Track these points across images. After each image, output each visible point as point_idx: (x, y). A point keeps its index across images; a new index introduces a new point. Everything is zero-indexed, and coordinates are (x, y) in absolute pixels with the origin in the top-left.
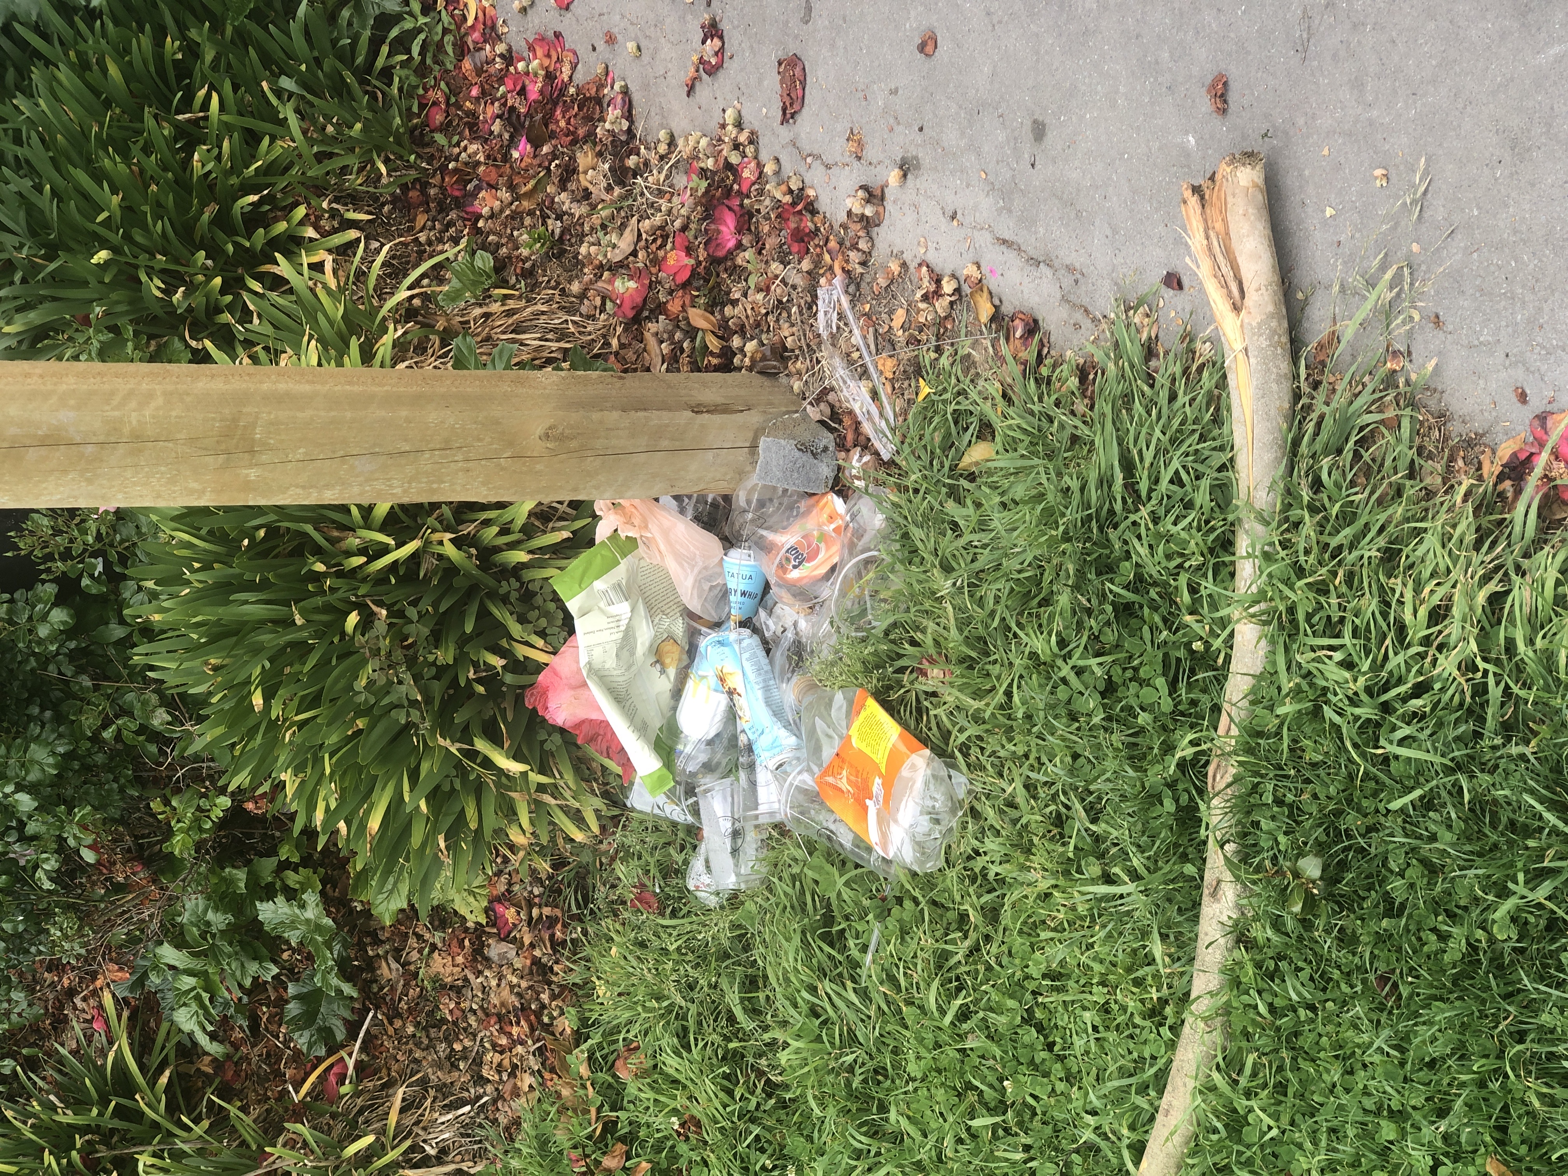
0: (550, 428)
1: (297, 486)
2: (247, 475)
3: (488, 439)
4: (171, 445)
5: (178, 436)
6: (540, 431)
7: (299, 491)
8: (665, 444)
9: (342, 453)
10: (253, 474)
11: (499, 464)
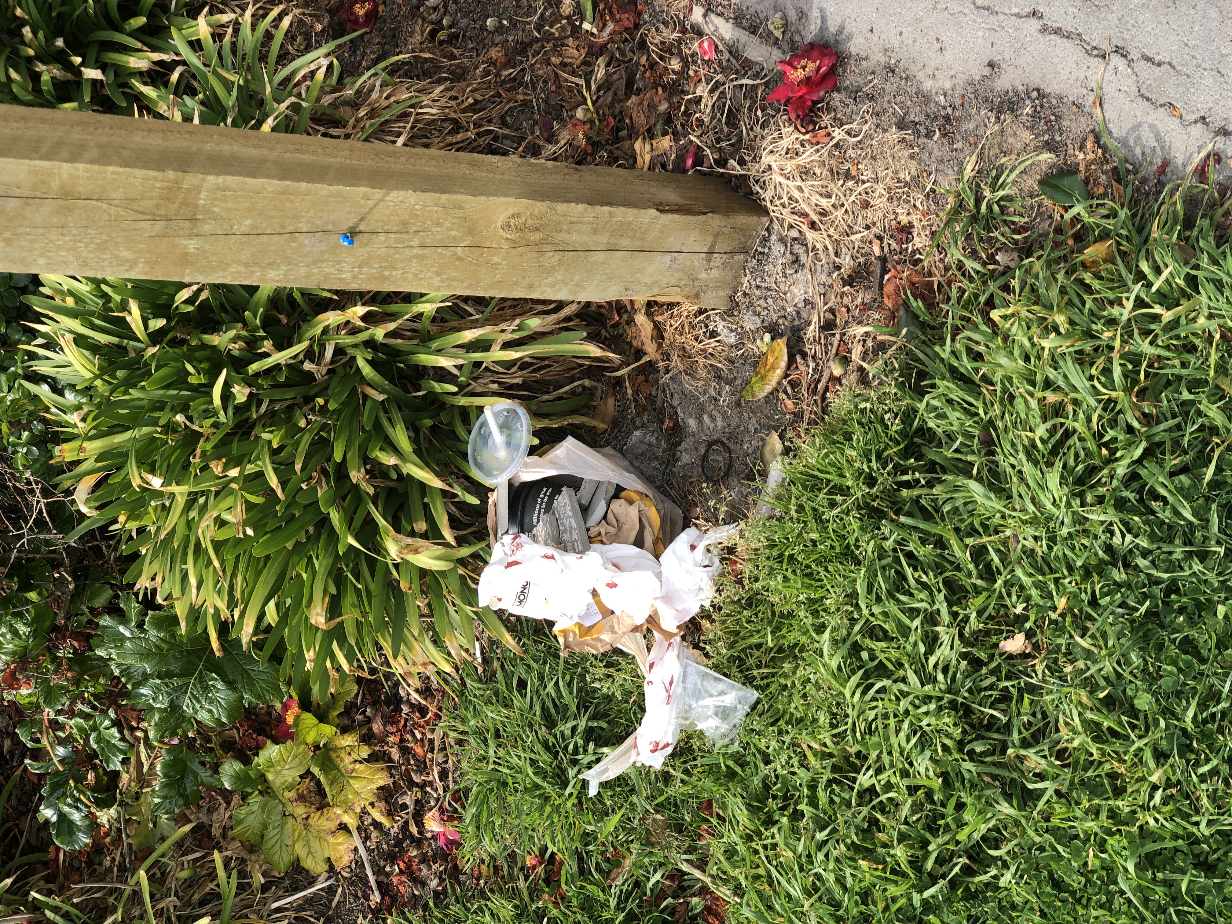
0: (513, 216)
1: (239, 263)
2: (186, 246)
3: (448, 224)
4: (104, 205)
5: (113, 195)
6: (501, 220)
7: (242, 269)
8: (625, 242)
9: (291, 228)
10: (192, 245)
11: (455, 254)
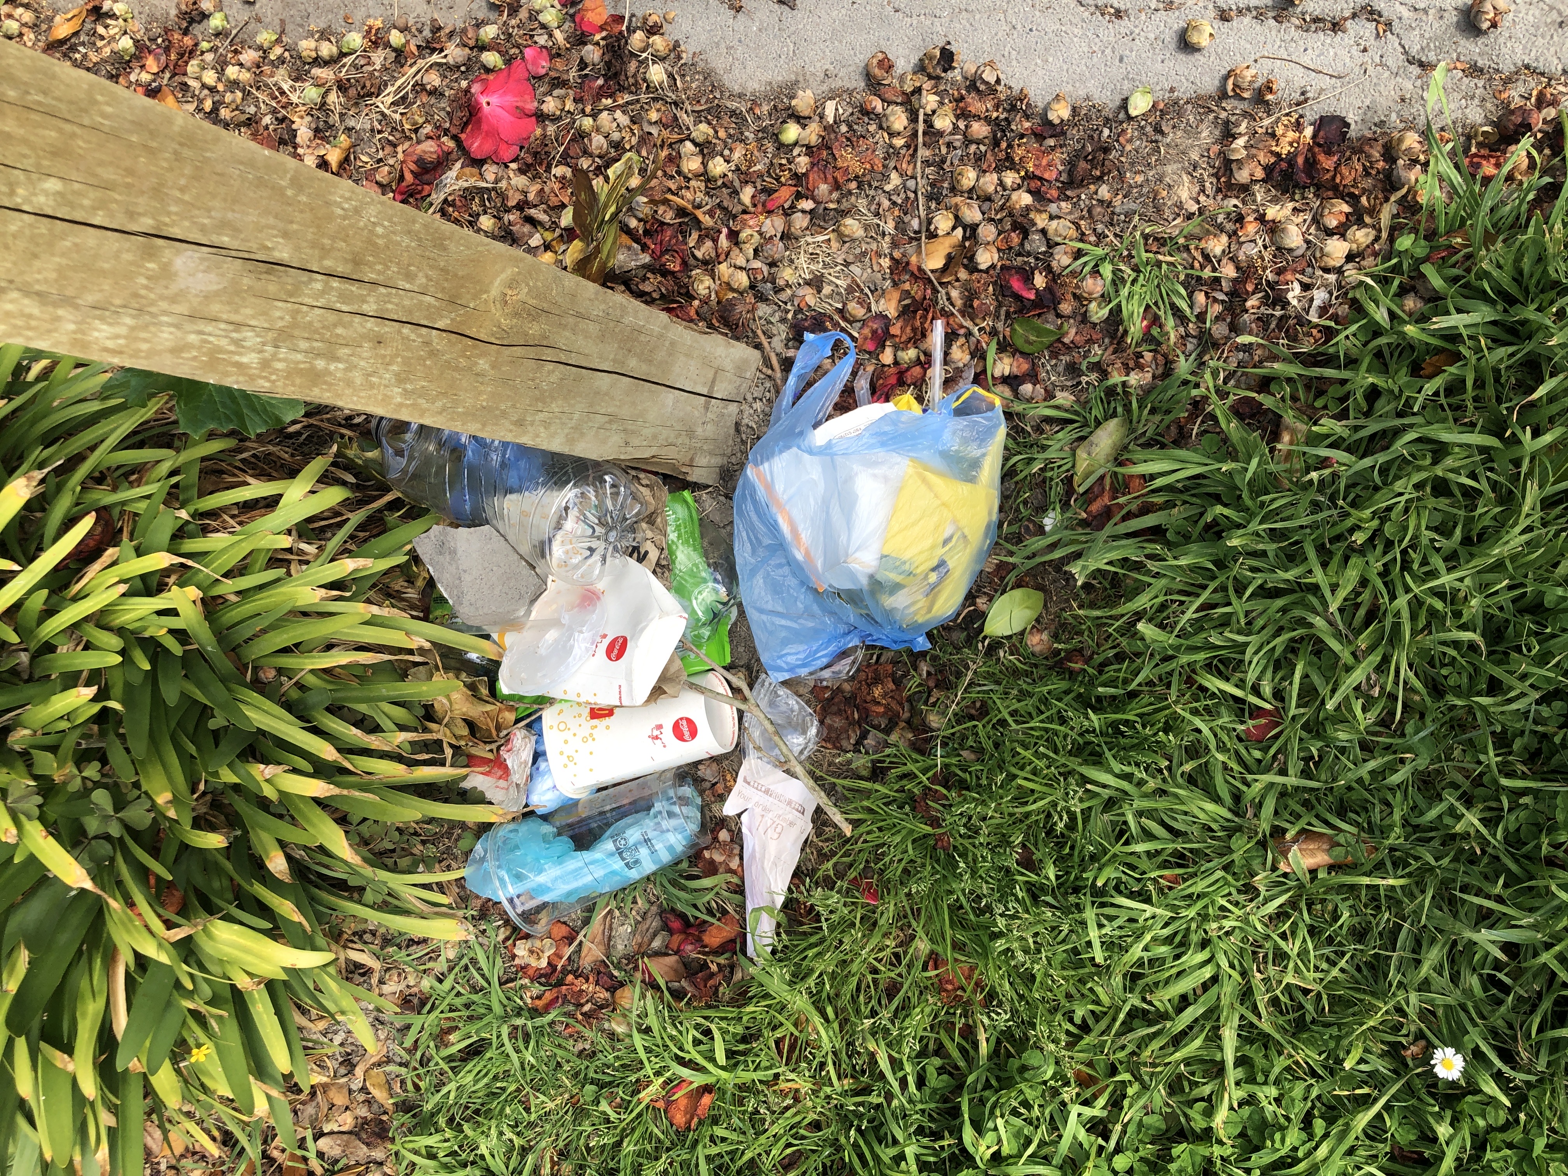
0: (511, 285)
6: (496, 287)
11: (427, 343)
